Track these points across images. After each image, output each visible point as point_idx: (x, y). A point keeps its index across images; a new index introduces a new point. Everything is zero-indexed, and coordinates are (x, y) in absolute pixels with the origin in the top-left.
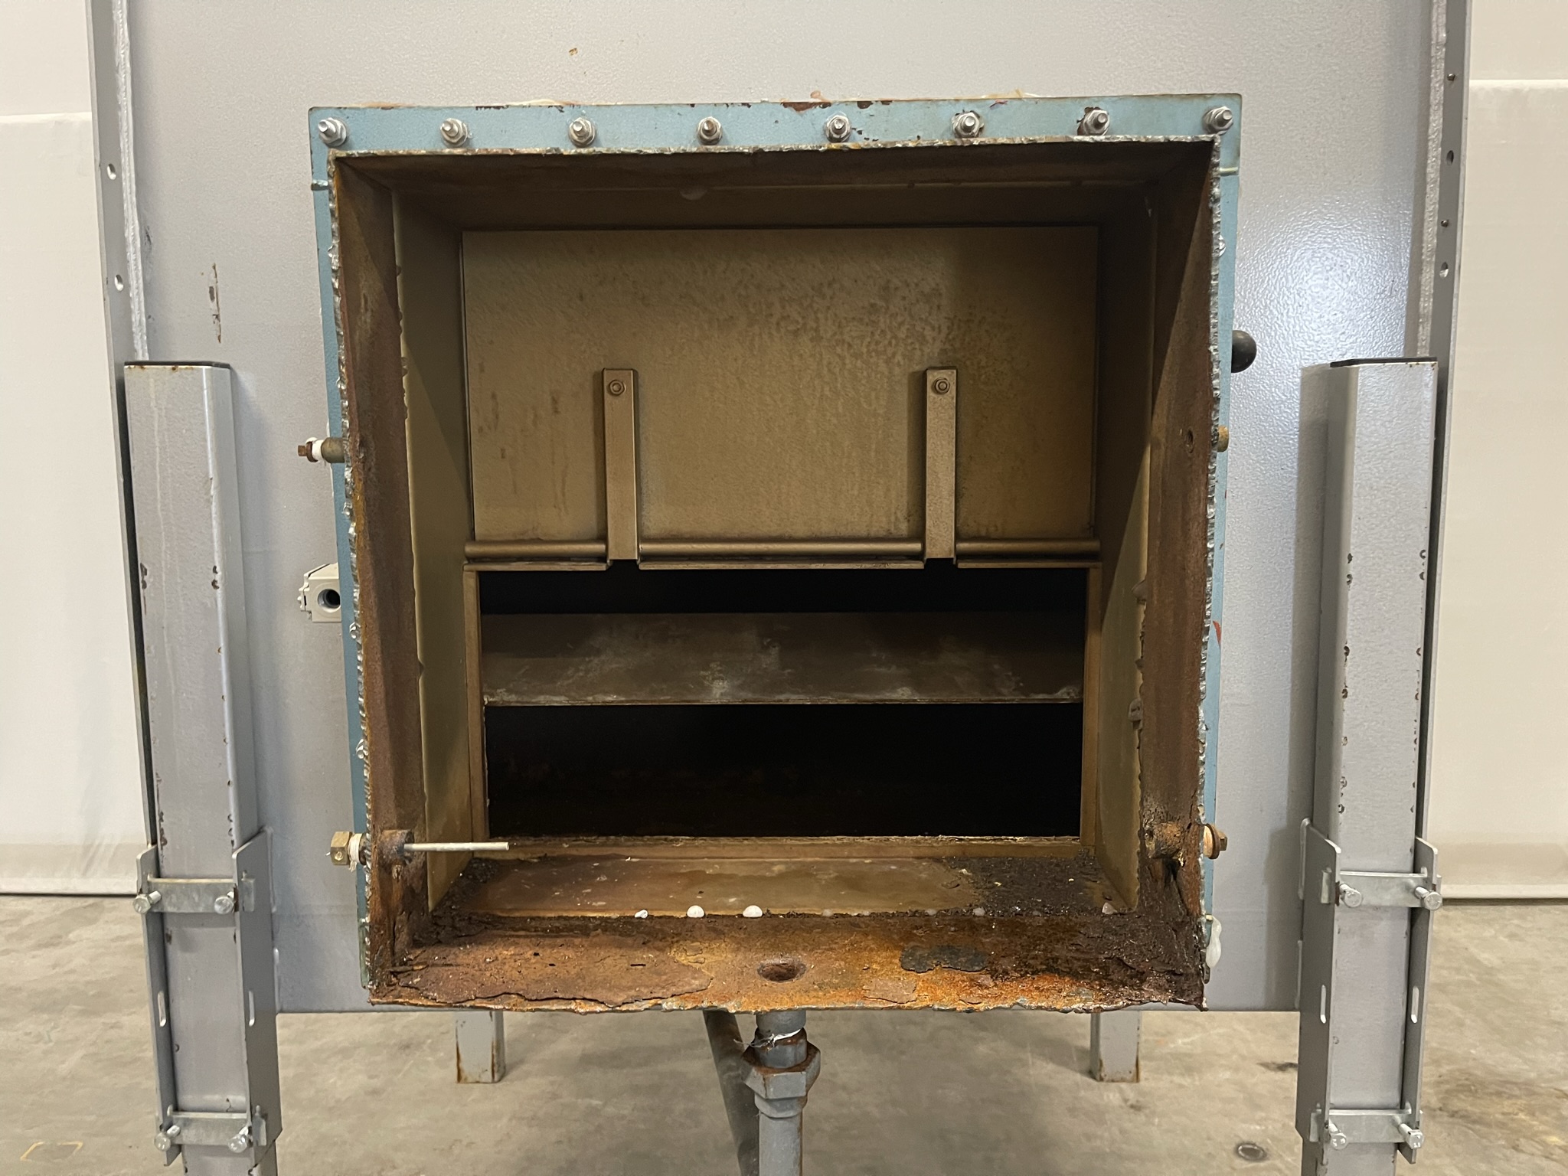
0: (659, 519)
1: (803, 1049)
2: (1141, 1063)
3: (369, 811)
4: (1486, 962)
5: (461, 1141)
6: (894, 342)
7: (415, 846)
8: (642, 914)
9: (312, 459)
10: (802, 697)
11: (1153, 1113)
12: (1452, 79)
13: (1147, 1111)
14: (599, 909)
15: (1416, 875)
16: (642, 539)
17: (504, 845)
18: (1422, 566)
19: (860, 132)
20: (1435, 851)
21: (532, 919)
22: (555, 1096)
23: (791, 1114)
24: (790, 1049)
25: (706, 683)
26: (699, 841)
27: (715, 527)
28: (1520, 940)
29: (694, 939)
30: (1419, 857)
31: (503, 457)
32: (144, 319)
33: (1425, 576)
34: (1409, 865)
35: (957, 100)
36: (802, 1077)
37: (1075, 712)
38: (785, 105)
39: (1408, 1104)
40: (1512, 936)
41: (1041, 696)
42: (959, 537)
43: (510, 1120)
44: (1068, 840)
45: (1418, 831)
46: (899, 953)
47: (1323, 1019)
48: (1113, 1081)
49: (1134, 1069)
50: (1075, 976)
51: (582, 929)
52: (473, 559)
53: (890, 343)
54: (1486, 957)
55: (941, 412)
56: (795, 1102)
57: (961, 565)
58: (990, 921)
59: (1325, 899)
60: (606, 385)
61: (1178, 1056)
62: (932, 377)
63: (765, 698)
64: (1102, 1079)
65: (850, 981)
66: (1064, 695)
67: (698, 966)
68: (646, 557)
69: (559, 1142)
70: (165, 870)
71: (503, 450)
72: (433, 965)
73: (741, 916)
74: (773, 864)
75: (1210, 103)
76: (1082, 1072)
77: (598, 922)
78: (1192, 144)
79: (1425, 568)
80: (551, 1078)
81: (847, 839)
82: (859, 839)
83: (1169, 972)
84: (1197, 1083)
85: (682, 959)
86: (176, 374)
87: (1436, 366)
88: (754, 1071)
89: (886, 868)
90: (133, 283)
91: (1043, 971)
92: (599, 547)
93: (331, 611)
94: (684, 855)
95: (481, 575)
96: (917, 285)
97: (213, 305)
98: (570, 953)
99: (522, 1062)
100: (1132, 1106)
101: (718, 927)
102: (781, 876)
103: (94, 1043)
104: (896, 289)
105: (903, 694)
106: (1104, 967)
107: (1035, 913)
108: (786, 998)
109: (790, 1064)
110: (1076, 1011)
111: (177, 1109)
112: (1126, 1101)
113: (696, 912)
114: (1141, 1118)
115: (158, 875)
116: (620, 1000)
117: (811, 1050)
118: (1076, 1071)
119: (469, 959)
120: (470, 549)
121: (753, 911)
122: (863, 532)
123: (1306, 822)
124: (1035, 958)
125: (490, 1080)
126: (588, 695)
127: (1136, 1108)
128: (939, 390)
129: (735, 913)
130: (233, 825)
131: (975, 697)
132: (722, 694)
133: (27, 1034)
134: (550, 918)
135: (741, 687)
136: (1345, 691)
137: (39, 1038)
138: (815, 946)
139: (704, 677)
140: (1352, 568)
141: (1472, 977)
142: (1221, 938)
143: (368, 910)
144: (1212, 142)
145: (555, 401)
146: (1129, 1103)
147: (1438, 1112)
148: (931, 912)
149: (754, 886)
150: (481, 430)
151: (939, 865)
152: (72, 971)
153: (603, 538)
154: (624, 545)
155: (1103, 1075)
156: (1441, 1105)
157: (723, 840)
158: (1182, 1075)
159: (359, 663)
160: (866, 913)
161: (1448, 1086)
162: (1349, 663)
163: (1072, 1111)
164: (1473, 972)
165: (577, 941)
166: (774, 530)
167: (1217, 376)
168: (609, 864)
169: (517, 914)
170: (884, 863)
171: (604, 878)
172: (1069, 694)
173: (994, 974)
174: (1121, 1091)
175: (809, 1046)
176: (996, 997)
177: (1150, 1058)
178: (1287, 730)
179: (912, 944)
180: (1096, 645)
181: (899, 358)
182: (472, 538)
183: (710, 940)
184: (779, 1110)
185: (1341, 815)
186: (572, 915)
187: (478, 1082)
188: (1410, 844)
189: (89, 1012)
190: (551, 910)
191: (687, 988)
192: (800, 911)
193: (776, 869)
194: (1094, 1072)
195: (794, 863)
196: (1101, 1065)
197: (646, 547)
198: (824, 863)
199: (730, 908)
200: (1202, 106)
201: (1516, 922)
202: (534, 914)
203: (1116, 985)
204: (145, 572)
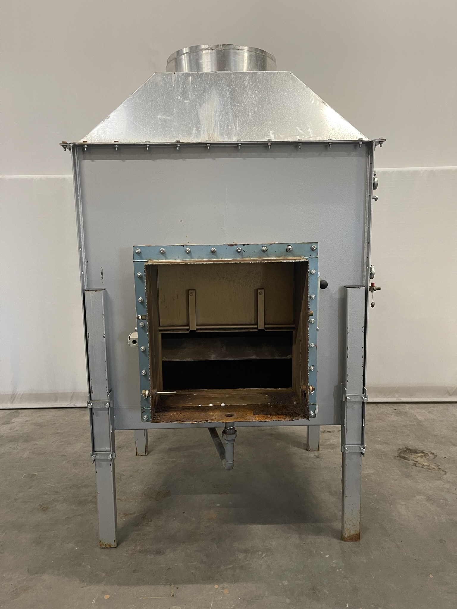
0: (201, 320)
1: (234, 431)
2: (320, 446)
3: (150, 386)
4: (420, 419)
5: (140, 469)
6: (251, 283)
7: (158, 393)
8: (200, 405)
9: (139, 319)
10: (231, 358)
11: (322, 458)
12: (369, 227)
13: (320, 458)
14: (190, 405)
15: (363, 395)
16: (197, 325)
17: (176, 392)
18: (363, 330)
19: (243, 250)
20: (366, 389)
21: (177, 407)
22: (163, 459)
23: (232, 443)
24: (231, 430)
25: (210, 355)
26: (209, 390)
27: (212, 322)
28: (432, 413)
29: (211, 410)
30: (364, 391)
31: (166, 308)
32: (86, 279)
33: (364, 332)
34: (362, 392)
35: (262, 244)
36: (234, 436)
37: (291, 360)
38: (228, 245)
39: (363, 444)
40: (429, 412)
41: (284, 357)
42: (265, 324)
43: (152, 464)
44: (290, 388)
45: (364, 385)
46: (252, 412)
47: (344, 426)
48: (312, 451)
49: (318, 448)
50: (286, 415)
51: (188, 409)
52: (160, 330)
53: (250, 283)
54: (420, 418)
55: (261, 298)
56: (233, 441)
57: (266, 330)
58: (271, 406)
59: (344, 400)
60: (189, 294)
61: (330, 445)
62: (259, 291)
63: (223, 359)
64: (309, 451)
65: (243, 417)
66: (289, 357)
67: (213, 415)
68: (198, 329)
69: (166, 469)
70: (93, 398)
71: (166, 307)
72: (161, 416)
73: (220, 406)
74: (226, 395)
75: (312, 244)
76: (304, 449)
77: (191, 407)
78: (304, 262)
79: (364, 330)
80: (162, 454)
81: (242, 389)
82: (244, 389)
83: (303, 414)
84: (335, 451)
85: (210, 414)
86: (96, 292)
87: (365, 289)
88: (225, 435)
89: (250, 395)
90: (84, 272)
91: (280, 414)
92: (187, 327)
93: (135, 344)
94: (206, 393)
95: (162, 334)
96: (255, 271)
97: (102, 276)
98: (188, 413)
99: (152, 450)
100: (317, 457)
101: (216, 408)
102: (228, 397)
103: (31, 449)
104: (251, 272)
105: (254, 357)
106: (292, 414)
107: (281, 404)
108: (231, 420)
109: (232, 433)
110: (285, 421)
111: (94, 451)
112: (315, 455)
113: (211, 405)
114: (319, 459)
115: (91, 400)
116: (200, 421)
117: (236, 431)
118: (302, 449)
119: (168, 415)
120: (160, 328)
121: (223, 404)
122: (244, 323)
123: (342, 384)
124: (279, 412)
125: (145, 455)
126: (184, 358)
127: (318, 457)
128: (261, 294)
129: (219, 405)
130: (107, 389)
131: (270, 358)
132: (214, 358)
133: (10, 448)
134: (181, 407)
135: (218, 356)
136: (348, 356)
137: (14, 449)
138: (236, 411)
139: (209, 354)
140: (348, 330)
141: (415, 423)
142: (318, 408)
143: (150, 405)
144: (308, 261)
145: (177, 296)
146: (316, 456)
147: (397, 457)
148: (259, 404)
149: (222, 400)
150: (161, 302)
151: (261, 394)
152: (17, 430)
153: (188, 325)
154: (193, 327)
155: (310, 449)
156: (398, 455)
157: (215, 390)
158: (331, 449)
159: (149, 358)
160: (246, 404)
161: (400, 451)
162: (348, 350)
163: (301, 458)
164: (415, 422)
165: (188, 411)
166: (225, 323)
167: (309, 304)
168: (190, 395)
169: (174, 406)
170: (250, 394)
171: (190, 399)
172: (290, 356)
173: (271, 415)
174: (314, 453)
175: (235, 430)
176: (271, 419)
177: (321, 445)
178: (337, 364)
179: (255, 410)
180: (294, 347)
181: (252, 286)
182: (160, 326)
183: (215, 410)
184: (230, 442)
185: (347, 382)
186: (185, 406)
187: (141, 455)
188: (362, 388)
189: (26, 441)
190: (181, 405)
191: (212, 419)
192: (232, 404)
193: (227, 396)
194: (307, 449)
195: (231, 395)
196: (309, 447)
197: (198, 327)
198: (237, 394)
199: (218, 404)
200: (310, 245)
201: (432, 408)
202: (178, 406)
203: (293, 417)
204: (89, 335)
